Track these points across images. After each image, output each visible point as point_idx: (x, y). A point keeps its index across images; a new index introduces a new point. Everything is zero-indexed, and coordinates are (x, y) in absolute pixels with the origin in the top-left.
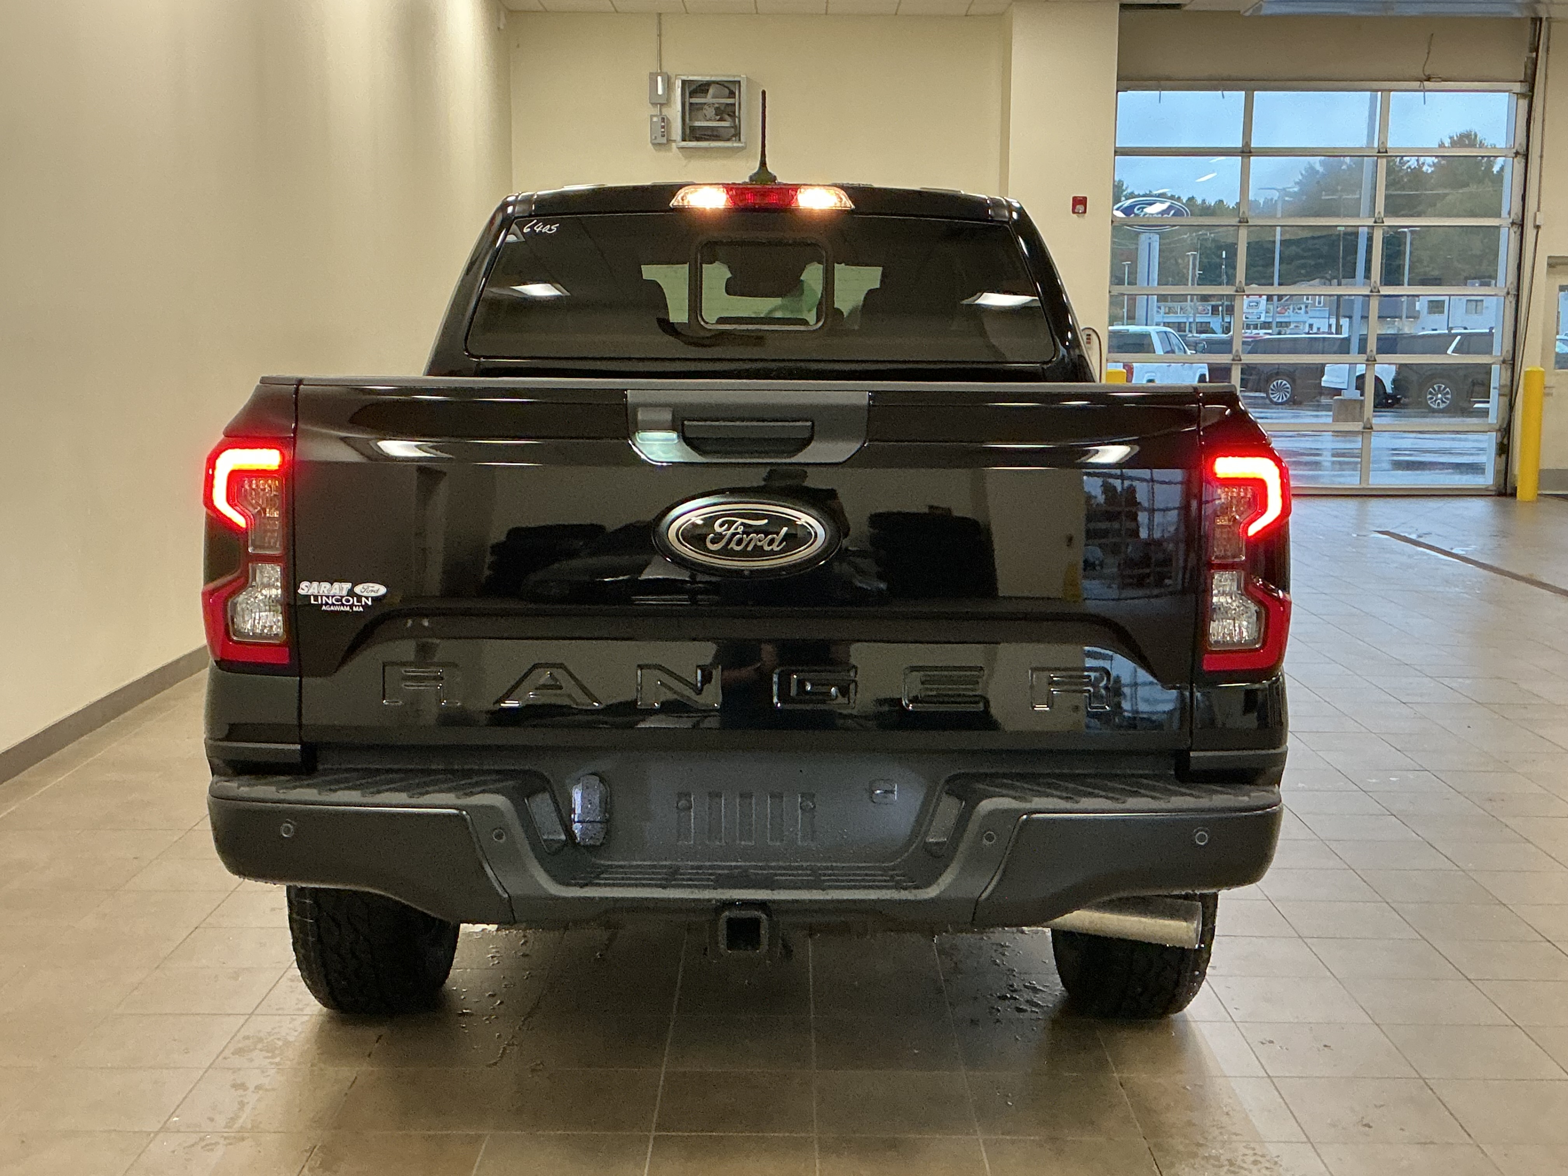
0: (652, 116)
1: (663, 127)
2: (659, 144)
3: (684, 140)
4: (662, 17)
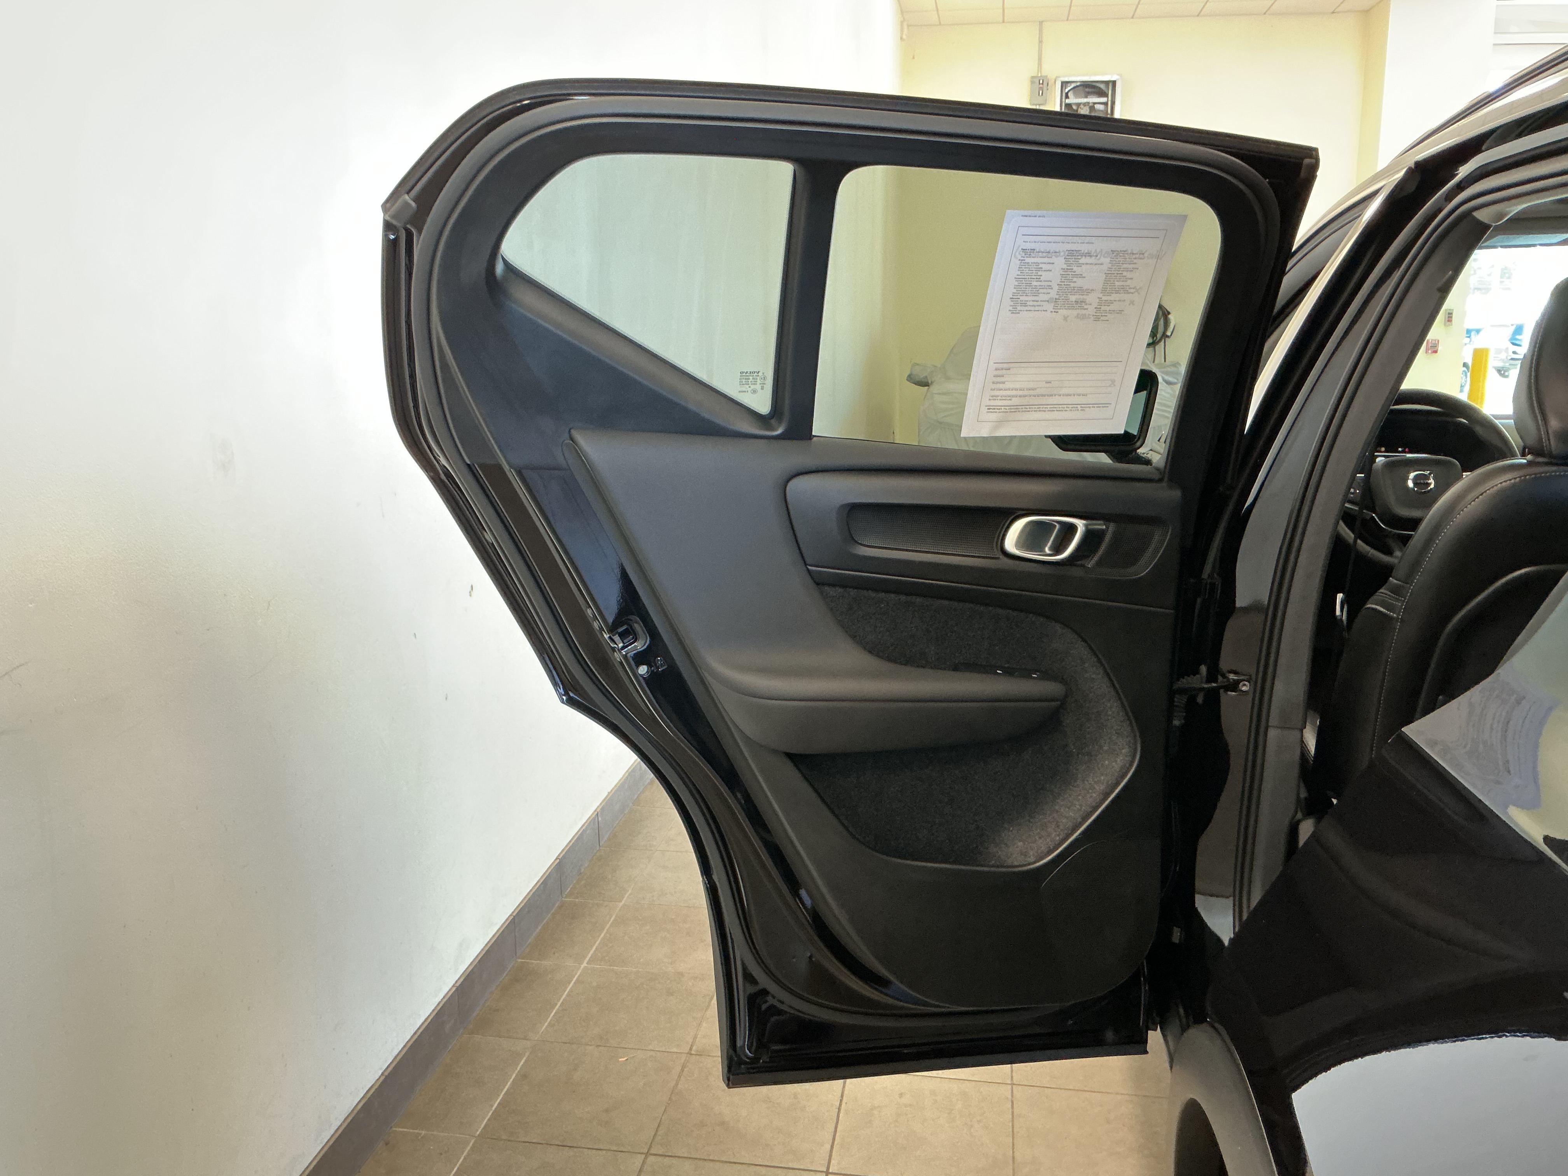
4: (1043, 23)
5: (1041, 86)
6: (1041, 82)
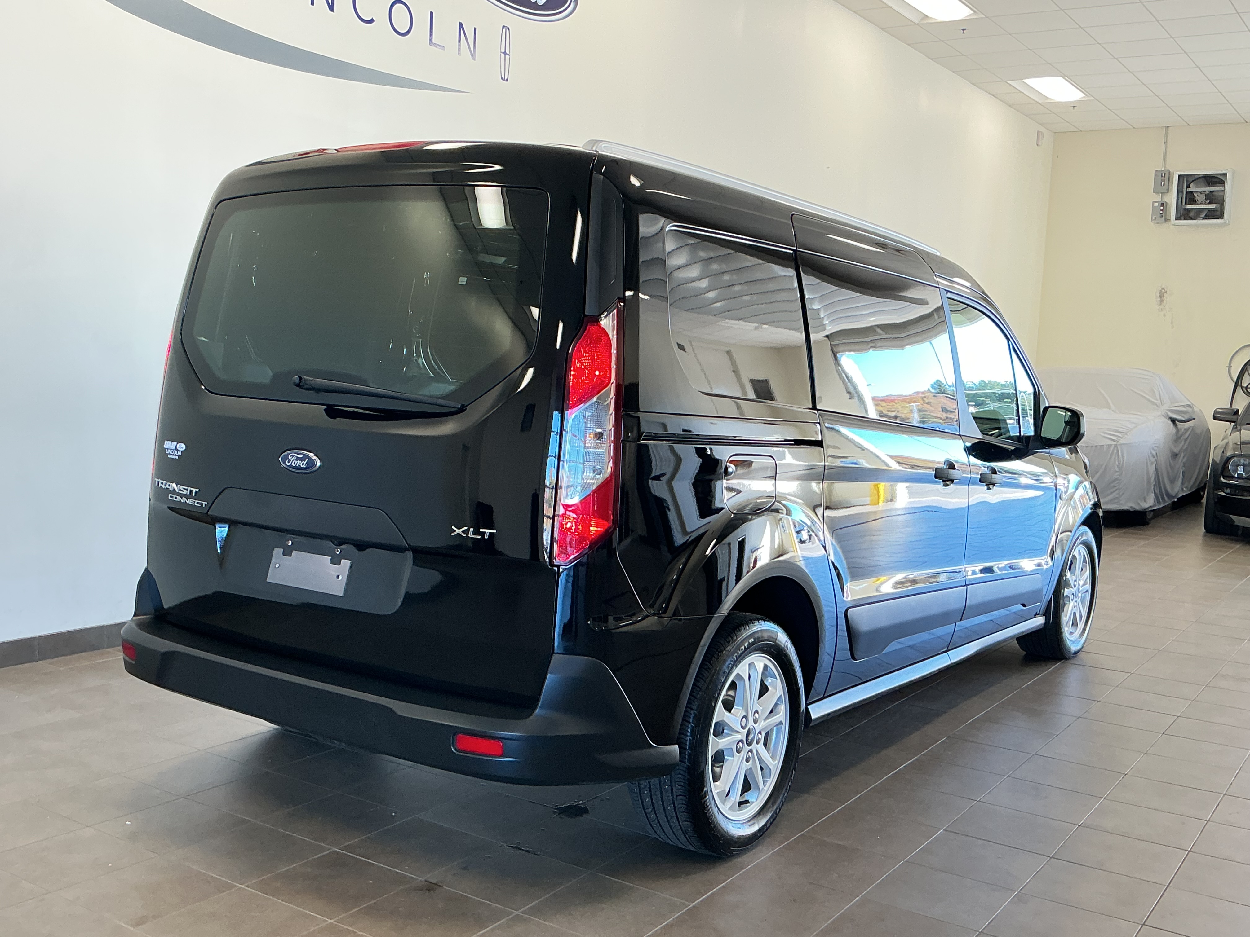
0: (1154, 202)
1: (1162, 210)
2: (1159, 222)
3: (1176, 219)
4: (1170, 129)
5: (1163, 178)
6: (1163, 175)
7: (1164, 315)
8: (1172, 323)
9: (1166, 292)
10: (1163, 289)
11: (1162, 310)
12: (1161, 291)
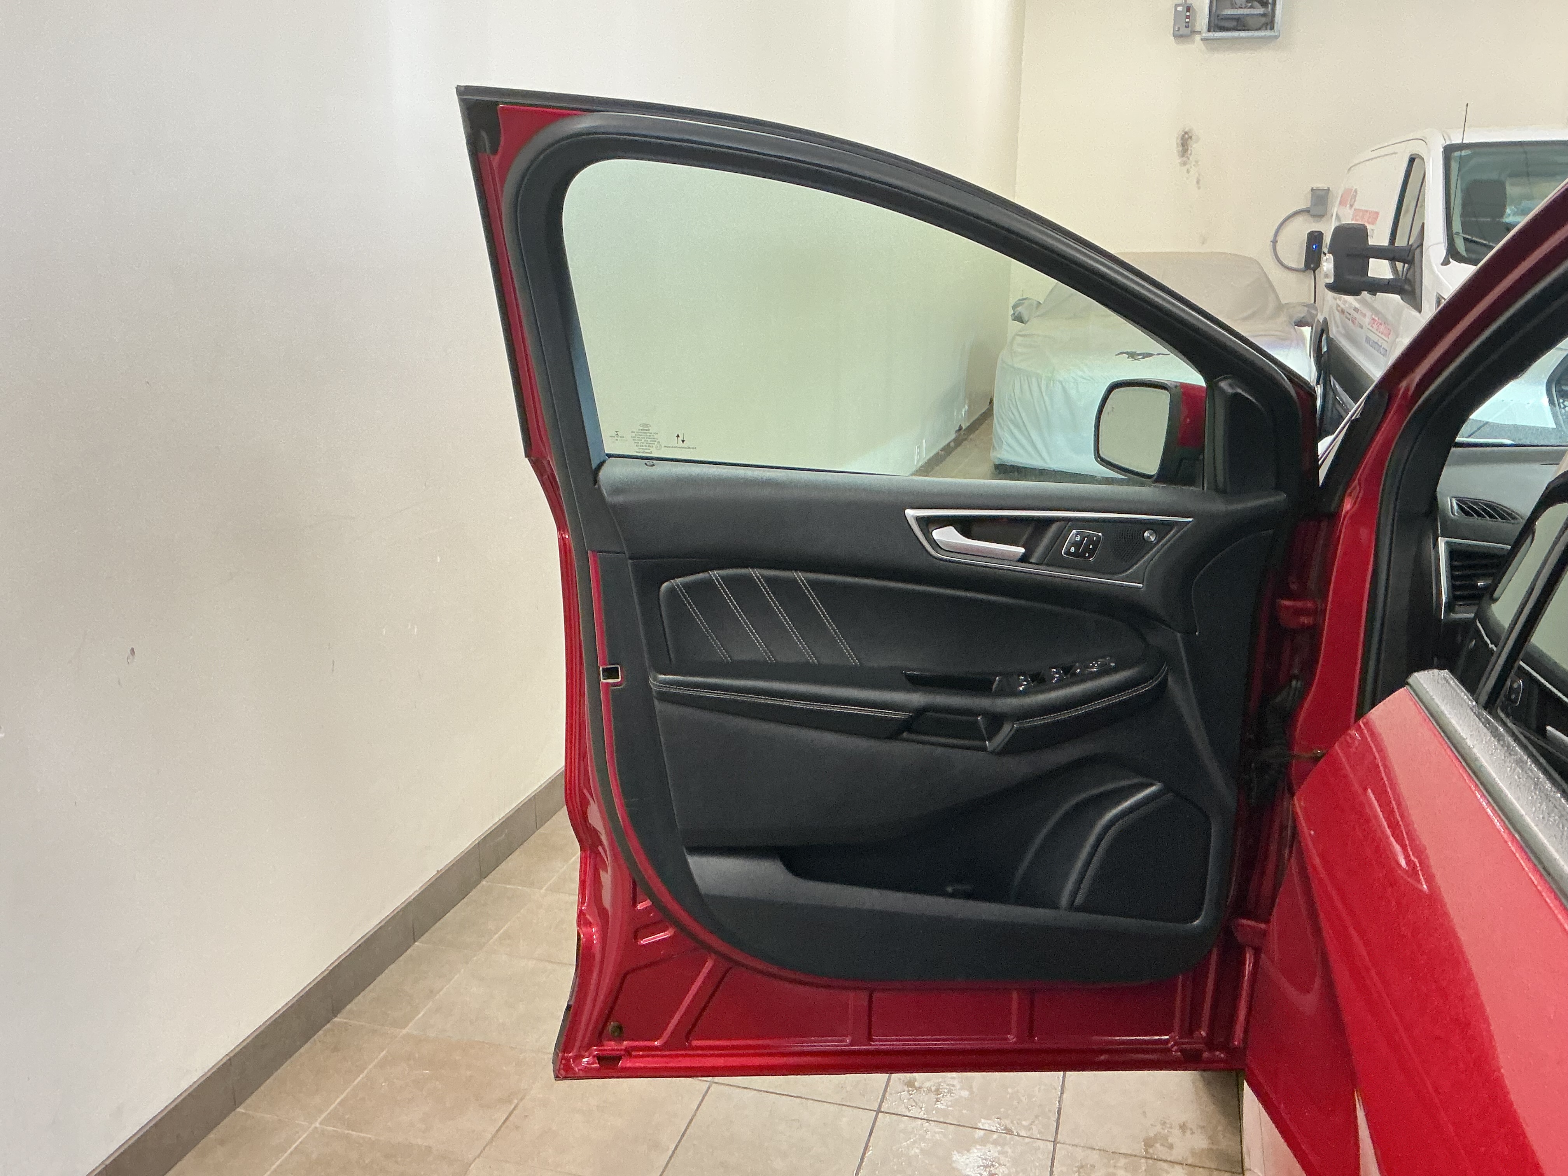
0: (1177, 5)
1: (1188, 17)
2: (1181, 36)
3: (1209, 31)
7: (1188, 171)
8: (1198, 182)
9: (1191, 137)
10: (1186, 133)
11: (1185, 164)
12: (1183, 138)
